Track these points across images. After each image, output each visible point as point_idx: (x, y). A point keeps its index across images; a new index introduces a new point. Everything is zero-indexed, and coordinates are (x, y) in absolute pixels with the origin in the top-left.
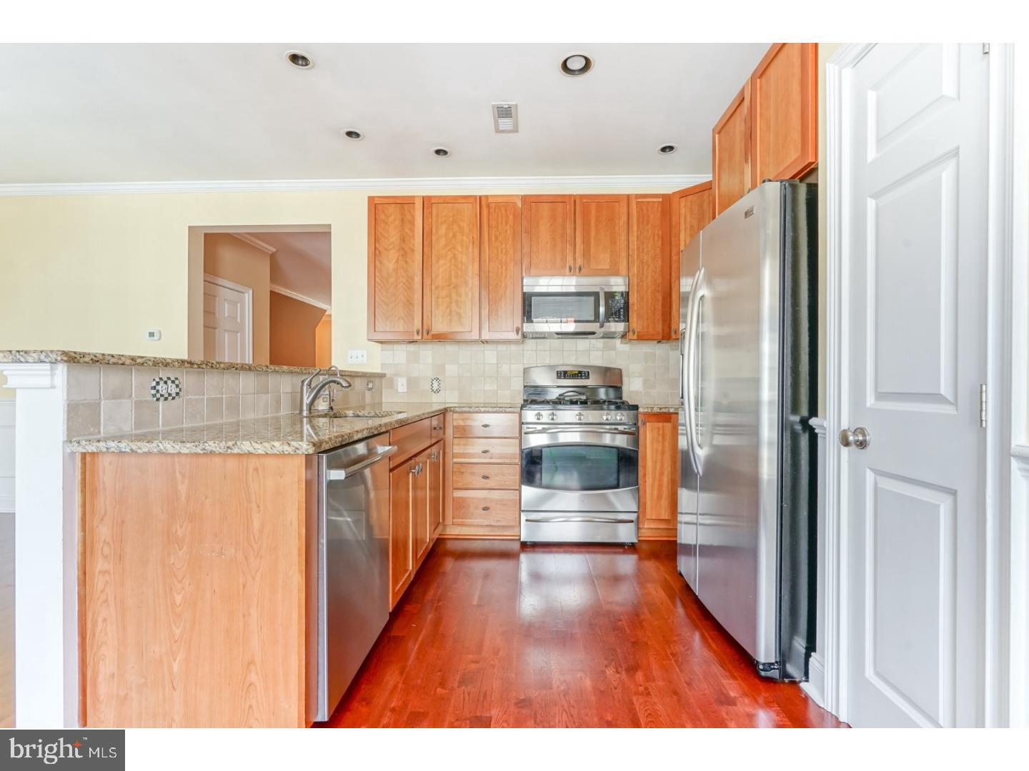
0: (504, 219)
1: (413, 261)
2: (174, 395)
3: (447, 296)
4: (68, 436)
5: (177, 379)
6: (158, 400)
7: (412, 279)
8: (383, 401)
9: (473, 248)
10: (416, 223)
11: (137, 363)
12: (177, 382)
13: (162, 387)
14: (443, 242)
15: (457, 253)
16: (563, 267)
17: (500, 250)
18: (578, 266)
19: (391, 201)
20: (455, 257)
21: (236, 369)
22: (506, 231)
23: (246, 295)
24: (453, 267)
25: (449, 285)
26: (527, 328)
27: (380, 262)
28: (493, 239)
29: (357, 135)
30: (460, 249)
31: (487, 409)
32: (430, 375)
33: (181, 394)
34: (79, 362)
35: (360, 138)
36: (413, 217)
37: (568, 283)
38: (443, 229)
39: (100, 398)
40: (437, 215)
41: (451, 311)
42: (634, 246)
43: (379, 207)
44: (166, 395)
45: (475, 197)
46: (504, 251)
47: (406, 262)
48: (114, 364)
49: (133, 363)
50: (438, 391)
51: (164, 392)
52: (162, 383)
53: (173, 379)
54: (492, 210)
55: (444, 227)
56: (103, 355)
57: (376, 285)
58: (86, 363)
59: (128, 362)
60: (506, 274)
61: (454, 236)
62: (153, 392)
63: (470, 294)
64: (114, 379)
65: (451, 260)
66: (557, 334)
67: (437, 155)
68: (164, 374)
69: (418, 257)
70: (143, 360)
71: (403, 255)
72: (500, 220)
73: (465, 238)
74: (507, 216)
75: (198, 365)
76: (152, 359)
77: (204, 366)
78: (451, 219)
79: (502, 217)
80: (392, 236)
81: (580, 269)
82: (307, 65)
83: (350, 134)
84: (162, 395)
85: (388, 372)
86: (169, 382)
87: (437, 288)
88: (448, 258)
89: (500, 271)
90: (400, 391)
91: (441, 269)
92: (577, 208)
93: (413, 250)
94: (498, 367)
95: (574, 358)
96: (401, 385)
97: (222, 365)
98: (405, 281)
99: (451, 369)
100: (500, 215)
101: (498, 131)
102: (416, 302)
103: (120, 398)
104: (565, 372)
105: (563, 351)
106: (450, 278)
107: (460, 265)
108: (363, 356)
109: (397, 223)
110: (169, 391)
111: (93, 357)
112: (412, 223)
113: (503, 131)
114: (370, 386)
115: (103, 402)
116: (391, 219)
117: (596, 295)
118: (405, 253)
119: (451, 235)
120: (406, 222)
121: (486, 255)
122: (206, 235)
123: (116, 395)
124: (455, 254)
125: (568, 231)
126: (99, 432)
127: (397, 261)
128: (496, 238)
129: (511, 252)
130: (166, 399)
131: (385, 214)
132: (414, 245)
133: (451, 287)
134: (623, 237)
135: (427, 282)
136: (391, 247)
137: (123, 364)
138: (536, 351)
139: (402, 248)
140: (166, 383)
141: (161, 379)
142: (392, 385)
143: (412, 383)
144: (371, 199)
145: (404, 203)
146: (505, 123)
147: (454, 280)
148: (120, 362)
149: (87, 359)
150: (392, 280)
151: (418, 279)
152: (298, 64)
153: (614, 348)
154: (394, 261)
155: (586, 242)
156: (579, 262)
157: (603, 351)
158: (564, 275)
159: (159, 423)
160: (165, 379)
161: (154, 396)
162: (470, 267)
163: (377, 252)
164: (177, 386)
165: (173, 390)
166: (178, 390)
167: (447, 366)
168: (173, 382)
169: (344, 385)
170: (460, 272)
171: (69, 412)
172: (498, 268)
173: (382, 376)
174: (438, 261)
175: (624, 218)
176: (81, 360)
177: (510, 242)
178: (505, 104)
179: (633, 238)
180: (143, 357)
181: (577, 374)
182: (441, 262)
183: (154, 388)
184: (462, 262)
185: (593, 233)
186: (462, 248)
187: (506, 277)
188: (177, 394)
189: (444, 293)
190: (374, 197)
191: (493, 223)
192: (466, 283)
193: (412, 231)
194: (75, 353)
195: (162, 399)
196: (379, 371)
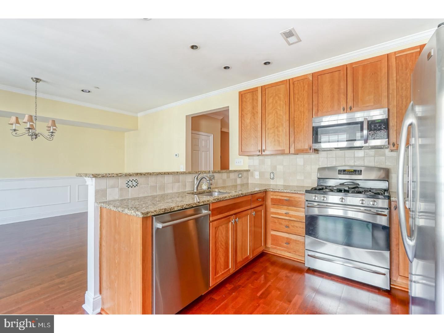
0: (302, 88)
1: (257, 118)
2: (135, 186)
3: (273, 133)
4: (95, 200)
5: (136, 180)
6: (128, 187)
7: (257, 126)
8: (249, 182)
9: (286, 107)
10: (258, 100)
11: (119, 176)
12: (136, 181)
13: (130, 183)
14: (271, 106)
15: (278, 111)
16: (339, 109)
17: (300, 105)
18: (349, 107)
19: (249, 91)
20: (277, 113)
21: (162, 174)
22: (304, 95)
23: (211, 137)
24: (276, 118)
25: (274, 127)
26: (316, 146)
27: (244, 120)
28: (296, 100)
29: (229, 68)
30: (279, 109)
31: (287, 191)
32: (270, 170)
33: (138, 185)
34: (97, 177)
35: (230, 68)
36: (257, 97)
37: (343, 118)
38: (271, 100)
39: (107, 188)
40: (268, 93)
41: (275, 140)
42: (393, 86)
43: (243, 95)
44: (132, 186)
45: (286, 80)
46: (302, 105)
47: (255, 118)
48: (110, 177)
49: (117, 176)
50: (273, 179)
51: (131, 185)
52: (130, 182)
53: (135, 180)
54: (296, 85)
55: (271, 99)
56: (106, 174)
57: (242, 130)
58: (100, 177)
59: (115, 176)
60: (304, 117)
61: (276, 102)
62: (127, 185)
63: (285, 130)
64: (111, 182)
65: (275, 115)
66: (336, 148)
67: (265, 65)
68: (131, 178)
69: (260, 115)
70: (121, 174)
71: (253, 116)
72: (300, 90)
73: (281, 102)
74: (304, 87)
75: (144, 174)
76: (125, 174)
77: (147, 175)
78: (275, 94)
79: (301, 88)
80: (249, 107)
81: (351, 109)
82: (197, 48)
83: (225, 68)
84: (130, 186)
85: (251, 169)
86: (133, 181)
87: (268, 129)
88: (274, 113)
89: (300, 116)
90: (256, 178)
91: (270, 119)
92: (348, 72)
93: (257, 112)
94: (304, 167)
95: (353, 161)
96: (257, 175)
97: (155, 174)
98: (254, 127)
99: (280, 168)
100: (300, 87)
101: (290, 44)
102: (259, 137)
103: (114, 188)
104: (344, 171)
105: (345, 157)
106: (274, 123)
107: (279, 117)
108: (241, 162)
109: (251, 101)
110: (133, 184)
111: (102, 175)
112: (257, 100)
113: (292, 44)
114: (240, 176)
115: (108, 189)
116: (248, 99)
117: (362, 123)
118: (254, 114)
119: (275, 102)
120: (254, 99)
121: (292, 110)
122: (192, 117)
123: (113, 187)
124: (276, 111)
125: (342, 87)
126: (106, 199)
127: (251, 119)
128: (298, 99)
129: (306, 105)
130: (132, 187)
131: (246, 98)
132: (258, 110)
133: (275, 128)
134: (384, 82)
135: (264, 127)
136: (248, 113)
137: (113, 177)
138: (327, 158)
139: (253, 112)
140: (132, 181)
141: (130, 180)
142: (252, 175)
143: (262, 174)
144: (240, 92)
145: (253, 91)
146: (292, 39)
147: (276, 124)
148: (112, 176)
149: (100, 176)
150: (248, 127)
151: (260, 126)
152: (194, 49)
153: (384, 155)
154: (249, 119)
155: (355, 91)
156: (350, 104)
157: (374, 157)
158: (340, 113)
159: (129, 196)
160: (131, 180)
161: (127, 186)
162: (284, 117)
163: (242, 116)
164: (136, 182)
165: (135, 184)
166: (137, 184)
167: (278, 166)
168: (135, 181)
169: (207, 179)
170: (279, 120)
171: (95, 193)
172: (299, 115)
173: (248, 171)
174: (268, 116)
175: (385, 70)
176: (98, 177)
177: (306, 100)
178: (287, 30)
179: (393, 81)
180: (120, 174)
181: (353, 172)
182: (270, 116)
183: (127, 183)
184: (280, 115)
185: (360, 85)
186: (280, 108)
187: (303, 120)
188: (136, 185)
189: (272, 131)
190: (241, 91)
191: (296, 92)
192: (282, 125)
193: (257, 103)
194: (96, 174)
195: (130, 187)
196: (247, 169)
